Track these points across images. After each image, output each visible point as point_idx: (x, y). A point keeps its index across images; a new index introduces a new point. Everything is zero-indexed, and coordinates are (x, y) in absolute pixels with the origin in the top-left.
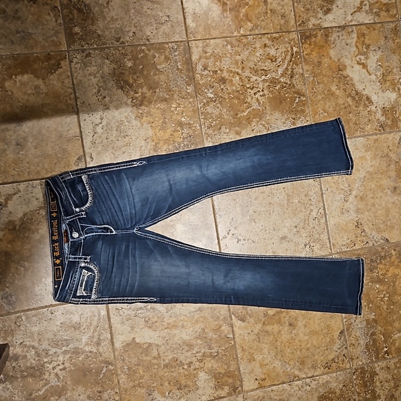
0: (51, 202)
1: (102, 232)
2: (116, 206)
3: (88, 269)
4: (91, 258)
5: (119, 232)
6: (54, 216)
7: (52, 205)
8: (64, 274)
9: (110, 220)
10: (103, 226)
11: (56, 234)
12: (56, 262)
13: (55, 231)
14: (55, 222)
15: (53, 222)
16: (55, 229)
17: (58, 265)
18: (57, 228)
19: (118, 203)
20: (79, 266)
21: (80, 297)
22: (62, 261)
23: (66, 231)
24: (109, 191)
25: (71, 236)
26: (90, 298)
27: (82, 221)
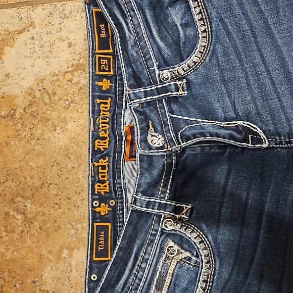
0: (97, 51)
1: (231, 137)
3: (182, 242)
4: (192, 209)
5: (281, 143)
6: (104, 89)
7: (100, 58)
8: (117, 247)
9: (256, 106)
10: (233, 124)
11: (106, 135)
12: (98, 210)
13: (103, 127)
14: (106, 103)
15: (101, 103)
16: (103, 123)
17: (103, 219)
18: (107, 120)
19: (282, 59)
20: (160, 229)
22: (114, 209)
24: (258, 24)
27: (175, 107)
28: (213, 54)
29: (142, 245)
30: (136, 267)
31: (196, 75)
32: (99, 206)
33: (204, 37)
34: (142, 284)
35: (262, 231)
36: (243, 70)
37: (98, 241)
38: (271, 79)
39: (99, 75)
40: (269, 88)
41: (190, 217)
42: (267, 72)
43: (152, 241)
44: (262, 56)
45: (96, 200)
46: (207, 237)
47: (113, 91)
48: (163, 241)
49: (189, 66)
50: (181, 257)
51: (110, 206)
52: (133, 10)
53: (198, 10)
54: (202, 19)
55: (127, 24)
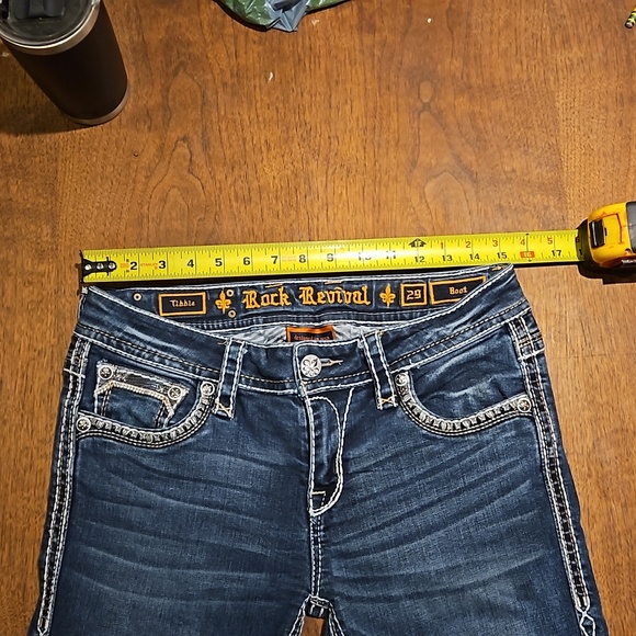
0: (431, 284)
1: (319, 466)
2: (419, 521)
3: (186, 406)
4: (227, 418)
5: (315, 532)
6: (382, 295)
7: (422, 288)
8: (177, 324)
9: (365, 499)
10: (339, 470)
11: (320, 301)
12: (222, 295)
13: (331, 295)
14: (362, 299)
15: (362, 292)
16: (336, 295)
17: (211, 303)
18: (340, 301)
19: (430, 530)
20: (201, 378)
21: (91, 371)
22: (224, 316)
23: (329, 334)
24: (472, 497)
25: (310, 351)
26: (81, 407)
27: (362, 394)
28: (430, 438)
29: (182, 356)
30: (154, 350)
31: (403, 418)
32: (227, 298)
33: (454, 427)
34: (134, 357)
35: (202, 508)
36: (412, 481)
37: (183, 299)
38: (401, 518)
39: (399, 288)
40: (390, 515)
41: (217, 415)
42: (411, 512)
43: (186, 369)
44: (431, 504)
45: (235, 293)
46: (192, 436)
47: (379, 307)
48: (187, 382)
49: (414, 407)
50: (168, 404)
51: (227, 311)
52: (482, 330)
53: (491, 415)
54: (479, 421)
55: (465, 323)
